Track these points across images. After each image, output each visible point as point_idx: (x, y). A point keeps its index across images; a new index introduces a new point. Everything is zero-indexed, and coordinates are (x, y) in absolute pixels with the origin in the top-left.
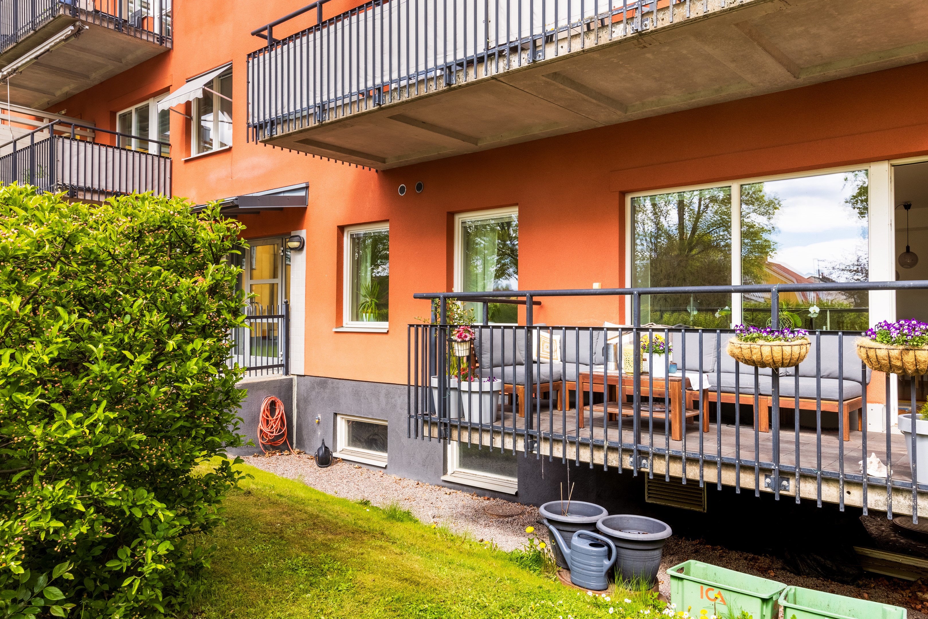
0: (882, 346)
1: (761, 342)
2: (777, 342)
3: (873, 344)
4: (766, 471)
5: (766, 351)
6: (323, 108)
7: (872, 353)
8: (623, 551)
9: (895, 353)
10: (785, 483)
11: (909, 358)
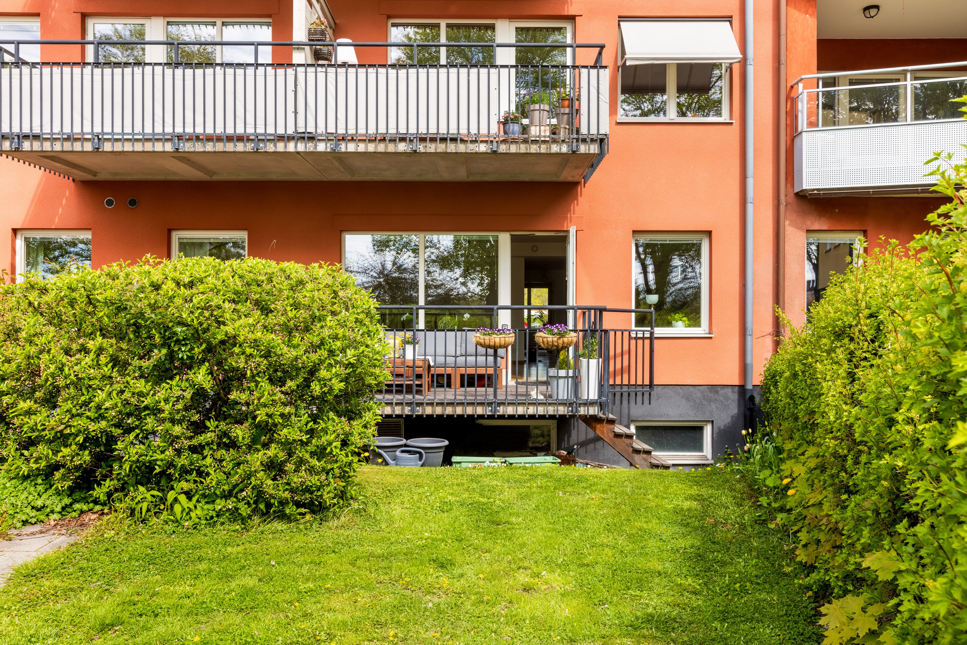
0: (549, 336)
1: (495, 336)
2: (501, 336)
3: (546, 335)
4: (490, 404)
5: (497, 340)
6: (99, 138)
7: (545, 340)
8: (428, 454)
9: (555, 339)
10: (498, 408)
11: (561, 341)
